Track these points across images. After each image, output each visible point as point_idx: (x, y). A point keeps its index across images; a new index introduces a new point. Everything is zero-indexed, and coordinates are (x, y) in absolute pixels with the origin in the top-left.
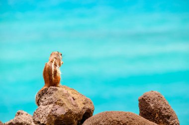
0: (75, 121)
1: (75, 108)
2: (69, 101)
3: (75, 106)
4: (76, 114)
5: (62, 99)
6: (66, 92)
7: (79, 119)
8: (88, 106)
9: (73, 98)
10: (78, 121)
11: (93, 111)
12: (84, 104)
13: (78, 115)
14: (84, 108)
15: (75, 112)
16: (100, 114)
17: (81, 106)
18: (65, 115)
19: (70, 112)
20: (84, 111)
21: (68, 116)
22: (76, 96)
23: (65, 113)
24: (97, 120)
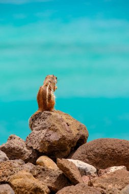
0: (68, 147)
1: (69, 134)
2: (63, 127)
3: (69, 132)
4: (70, 141)
5: (56, 125)
6: (60, 118)
7: (72, 146)
8: (82, 132)
9: (67, 124)
10: (72, 148)
11: (87, 137)
12: (78, 130)
13: (72, 142)
14: (78, 134)
15: (69, 138)
16: (95, 141)
17: (75, 132)
18: (58, 141)
19: (63, 138)
20: (78, 137)
21: (62, 142)
22: (70, 122)
23: (58, 139)
24: (92, 147)
